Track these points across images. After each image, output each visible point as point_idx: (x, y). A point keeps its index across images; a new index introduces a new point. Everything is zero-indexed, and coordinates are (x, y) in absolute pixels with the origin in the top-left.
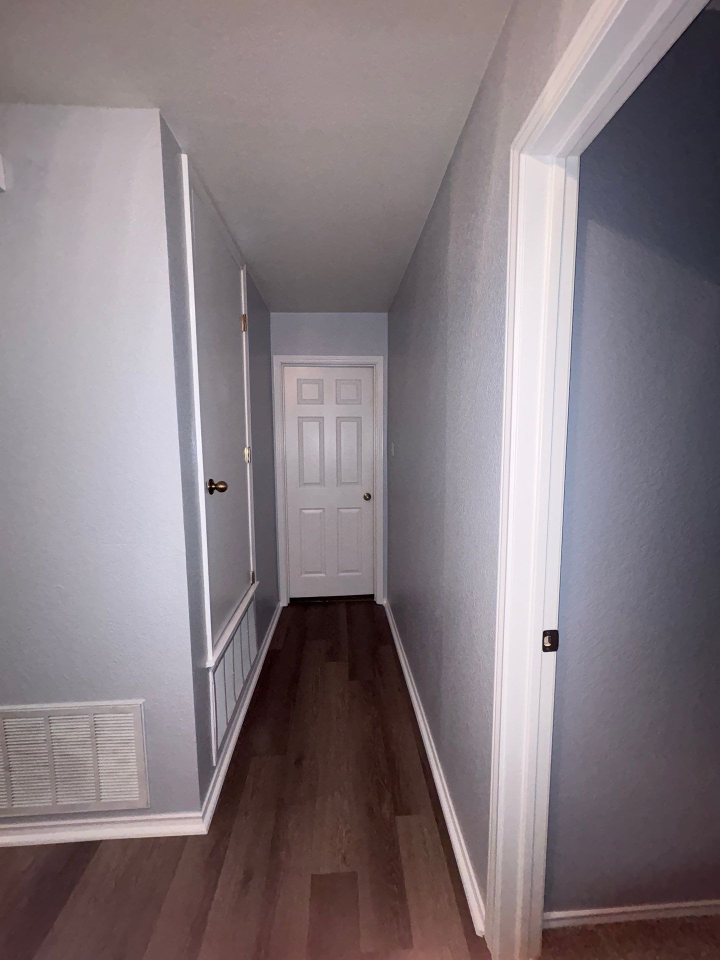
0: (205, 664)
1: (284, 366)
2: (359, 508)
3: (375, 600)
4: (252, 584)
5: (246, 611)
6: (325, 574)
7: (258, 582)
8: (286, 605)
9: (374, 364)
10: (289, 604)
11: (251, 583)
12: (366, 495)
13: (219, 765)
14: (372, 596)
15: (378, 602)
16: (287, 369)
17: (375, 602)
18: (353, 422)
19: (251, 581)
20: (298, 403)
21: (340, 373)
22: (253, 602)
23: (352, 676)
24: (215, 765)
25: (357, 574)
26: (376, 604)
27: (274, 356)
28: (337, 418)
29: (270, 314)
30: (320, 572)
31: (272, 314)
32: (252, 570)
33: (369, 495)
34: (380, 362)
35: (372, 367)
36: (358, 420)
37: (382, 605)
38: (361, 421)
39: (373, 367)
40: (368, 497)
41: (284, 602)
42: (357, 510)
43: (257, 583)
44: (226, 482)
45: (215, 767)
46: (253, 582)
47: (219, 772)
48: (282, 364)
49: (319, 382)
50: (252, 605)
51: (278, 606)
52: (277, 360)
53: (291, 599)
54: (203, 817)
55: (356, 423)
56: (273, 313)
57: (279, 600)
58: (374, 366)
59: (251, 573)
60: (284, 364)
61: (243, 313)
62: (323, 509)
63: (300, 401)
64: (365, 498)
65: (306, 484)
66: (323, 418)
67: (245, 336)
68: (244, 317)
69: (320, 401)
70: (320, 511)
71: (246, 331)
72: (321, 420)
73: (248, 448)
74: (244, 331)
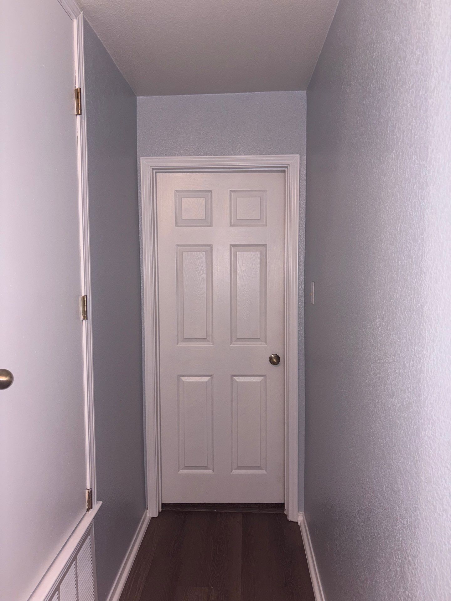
1: (156, 172)
2: (262, 376)
3: (286, 513)
4: (88, 510)
7: (101, 503)
8: (156, 515)
9: (287, 167)
10: (159, 513)
12: (272, 357)
14: (281, 506)
15: (290, 518)
16: (161, 177)
17: (286, 516)
18: (255, 252)
20: (177, 225)
21: (235, 181)
25: (260, 472)
26: (287, 520)
27: (142, 158)
28: (232, 246)
29: (136, 98)
30: (206, 468)
31: (139, 98)
32: (88, 487)
33: (278, 358)
34: (294, 163)
35: (282, 170)
36: (262, 248)
37: (296, 523)
38: (266, 250)
39: (284, 171)
40: (275, 360)
41: (152, 511)
42: (260, 378)
43: (97, 506)
46: (90, 506)
48: (153, 169)
49: (207, 194)
51: (143, 518)
52: (145, 164)
53: (164, 505)
55: (258, 252)
56: (141, 97)
57: (145, 508)
58: (286, 169)
59: (87, 492)
60: (156, 170)
61: (77, 87)
62: (211, 376)
63: (180, 222)
65: (186, 340)
66: (211, 246)
67: (80, 123)
68: (78, 93)
69: (208, 221)
70: (206, 379)
71: (81, 114)
72: (208, 248)
73: (83, 297)
74: (78, 114)
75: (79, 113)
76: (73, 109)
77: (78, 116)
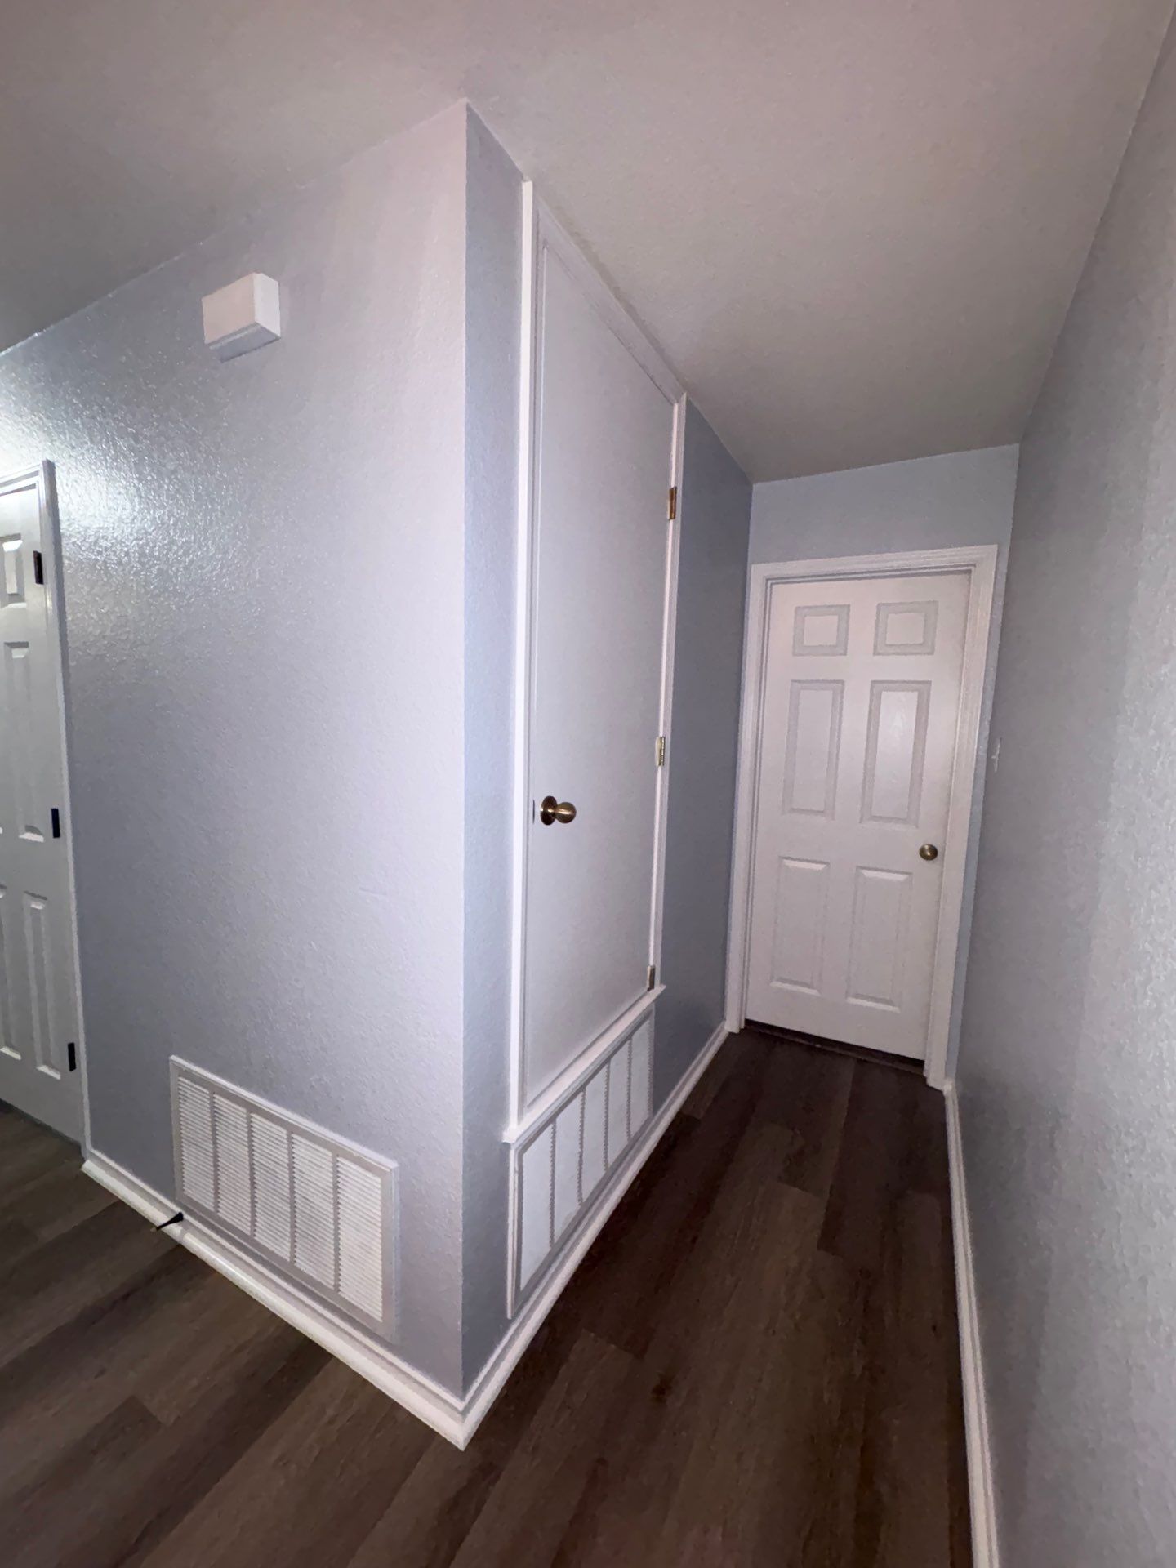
0: (501, 1135)
1: (772, 584)
2: (907, 873)
3: (925, 1075)
4: (649, 990)
5: (628, 1037)
6: (819, 991)
7: (664, 987)
8: (736, 1030)
9: (971, 565)
10: (741, 1030)
11: (648, 986)
12: (927, 847)
13: (519, 1320)
14: (919, 1064)
15: (931, 1082)
16: (778, 589)
17: (925, 1079)
18: (910, 693)
19: (648, 983)
20: (794, 654)
21: (889, 590)
22: (648, 1022)
23: (830, 1237)
24: (509, 1316)
25: (890, 1008)
26: (927, 1086)
27: (753, 567)
28: (874, 682)
29: (752, 486)
30: (809, 986)
31: (756, 486)
32: (651, 963)
33: (934, 850)
34: (986, 559)
35: (967, 570)
36: (922, 687)
37: (940, 1092)
38: (929, 691)
39: (969, 572)
40: (931, 854)
41: (731, 1024)
42: (902, 877)
43: (659, 989)
44: (575, 805)
45: (510, 1322)
46: (652, 986)
47: (517, 1332)
48: (767, 580)
49: (843, 611)
50: (646, 1025)
51: (718, 1029)
52: (758, 573)
53: (748, 1022)
54: (464, 1413)
55: (916, 693)
56: (759, 485)
57: (722, 1018)
58: (971, 570)
59: (649, 969)
60: (770, 581)
61: (673, 486)
62: (827, 863)
63: (799, 648)
64: (922, 853)
65: (793, 810)
66: (842, 682)
67: (672, 529)
68: (673, 492)
69: (840, 648)
70: (820, 867)
71: (675, 517)
72: (837, 687)
73: (661, 739)
74: (671, 518)
75: (673, 517)
76: (666, 514)
77: (671, 522)
